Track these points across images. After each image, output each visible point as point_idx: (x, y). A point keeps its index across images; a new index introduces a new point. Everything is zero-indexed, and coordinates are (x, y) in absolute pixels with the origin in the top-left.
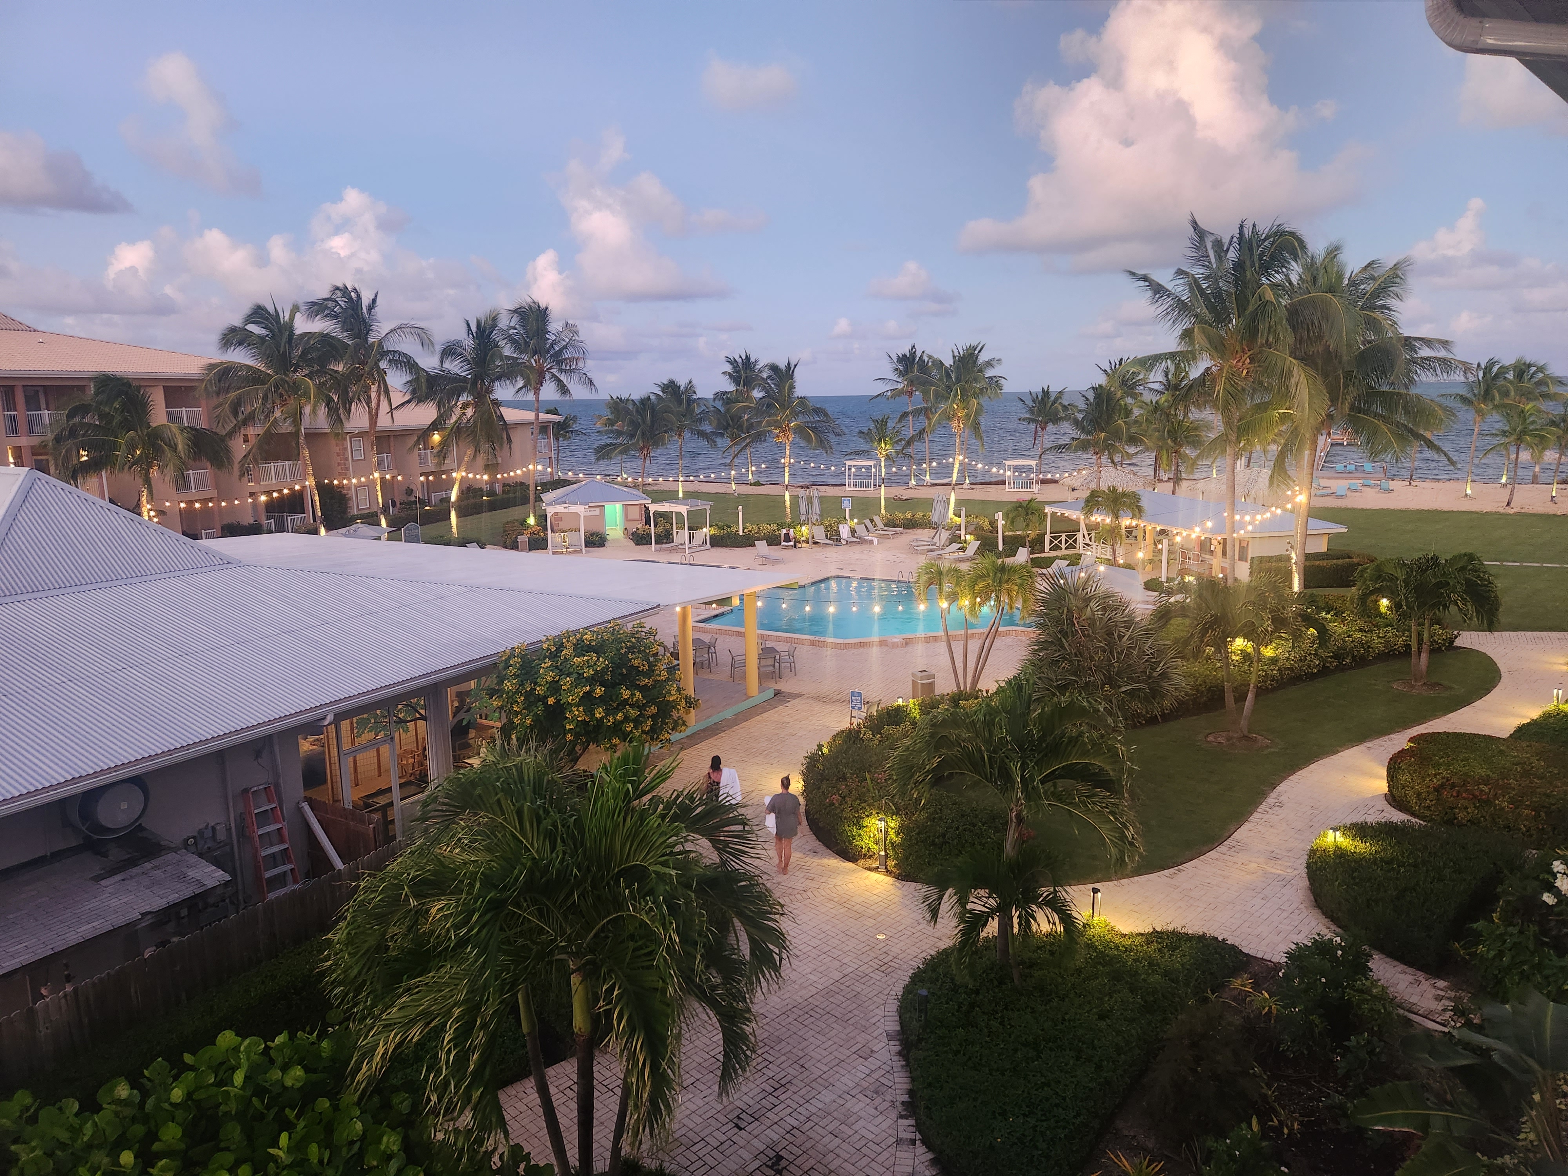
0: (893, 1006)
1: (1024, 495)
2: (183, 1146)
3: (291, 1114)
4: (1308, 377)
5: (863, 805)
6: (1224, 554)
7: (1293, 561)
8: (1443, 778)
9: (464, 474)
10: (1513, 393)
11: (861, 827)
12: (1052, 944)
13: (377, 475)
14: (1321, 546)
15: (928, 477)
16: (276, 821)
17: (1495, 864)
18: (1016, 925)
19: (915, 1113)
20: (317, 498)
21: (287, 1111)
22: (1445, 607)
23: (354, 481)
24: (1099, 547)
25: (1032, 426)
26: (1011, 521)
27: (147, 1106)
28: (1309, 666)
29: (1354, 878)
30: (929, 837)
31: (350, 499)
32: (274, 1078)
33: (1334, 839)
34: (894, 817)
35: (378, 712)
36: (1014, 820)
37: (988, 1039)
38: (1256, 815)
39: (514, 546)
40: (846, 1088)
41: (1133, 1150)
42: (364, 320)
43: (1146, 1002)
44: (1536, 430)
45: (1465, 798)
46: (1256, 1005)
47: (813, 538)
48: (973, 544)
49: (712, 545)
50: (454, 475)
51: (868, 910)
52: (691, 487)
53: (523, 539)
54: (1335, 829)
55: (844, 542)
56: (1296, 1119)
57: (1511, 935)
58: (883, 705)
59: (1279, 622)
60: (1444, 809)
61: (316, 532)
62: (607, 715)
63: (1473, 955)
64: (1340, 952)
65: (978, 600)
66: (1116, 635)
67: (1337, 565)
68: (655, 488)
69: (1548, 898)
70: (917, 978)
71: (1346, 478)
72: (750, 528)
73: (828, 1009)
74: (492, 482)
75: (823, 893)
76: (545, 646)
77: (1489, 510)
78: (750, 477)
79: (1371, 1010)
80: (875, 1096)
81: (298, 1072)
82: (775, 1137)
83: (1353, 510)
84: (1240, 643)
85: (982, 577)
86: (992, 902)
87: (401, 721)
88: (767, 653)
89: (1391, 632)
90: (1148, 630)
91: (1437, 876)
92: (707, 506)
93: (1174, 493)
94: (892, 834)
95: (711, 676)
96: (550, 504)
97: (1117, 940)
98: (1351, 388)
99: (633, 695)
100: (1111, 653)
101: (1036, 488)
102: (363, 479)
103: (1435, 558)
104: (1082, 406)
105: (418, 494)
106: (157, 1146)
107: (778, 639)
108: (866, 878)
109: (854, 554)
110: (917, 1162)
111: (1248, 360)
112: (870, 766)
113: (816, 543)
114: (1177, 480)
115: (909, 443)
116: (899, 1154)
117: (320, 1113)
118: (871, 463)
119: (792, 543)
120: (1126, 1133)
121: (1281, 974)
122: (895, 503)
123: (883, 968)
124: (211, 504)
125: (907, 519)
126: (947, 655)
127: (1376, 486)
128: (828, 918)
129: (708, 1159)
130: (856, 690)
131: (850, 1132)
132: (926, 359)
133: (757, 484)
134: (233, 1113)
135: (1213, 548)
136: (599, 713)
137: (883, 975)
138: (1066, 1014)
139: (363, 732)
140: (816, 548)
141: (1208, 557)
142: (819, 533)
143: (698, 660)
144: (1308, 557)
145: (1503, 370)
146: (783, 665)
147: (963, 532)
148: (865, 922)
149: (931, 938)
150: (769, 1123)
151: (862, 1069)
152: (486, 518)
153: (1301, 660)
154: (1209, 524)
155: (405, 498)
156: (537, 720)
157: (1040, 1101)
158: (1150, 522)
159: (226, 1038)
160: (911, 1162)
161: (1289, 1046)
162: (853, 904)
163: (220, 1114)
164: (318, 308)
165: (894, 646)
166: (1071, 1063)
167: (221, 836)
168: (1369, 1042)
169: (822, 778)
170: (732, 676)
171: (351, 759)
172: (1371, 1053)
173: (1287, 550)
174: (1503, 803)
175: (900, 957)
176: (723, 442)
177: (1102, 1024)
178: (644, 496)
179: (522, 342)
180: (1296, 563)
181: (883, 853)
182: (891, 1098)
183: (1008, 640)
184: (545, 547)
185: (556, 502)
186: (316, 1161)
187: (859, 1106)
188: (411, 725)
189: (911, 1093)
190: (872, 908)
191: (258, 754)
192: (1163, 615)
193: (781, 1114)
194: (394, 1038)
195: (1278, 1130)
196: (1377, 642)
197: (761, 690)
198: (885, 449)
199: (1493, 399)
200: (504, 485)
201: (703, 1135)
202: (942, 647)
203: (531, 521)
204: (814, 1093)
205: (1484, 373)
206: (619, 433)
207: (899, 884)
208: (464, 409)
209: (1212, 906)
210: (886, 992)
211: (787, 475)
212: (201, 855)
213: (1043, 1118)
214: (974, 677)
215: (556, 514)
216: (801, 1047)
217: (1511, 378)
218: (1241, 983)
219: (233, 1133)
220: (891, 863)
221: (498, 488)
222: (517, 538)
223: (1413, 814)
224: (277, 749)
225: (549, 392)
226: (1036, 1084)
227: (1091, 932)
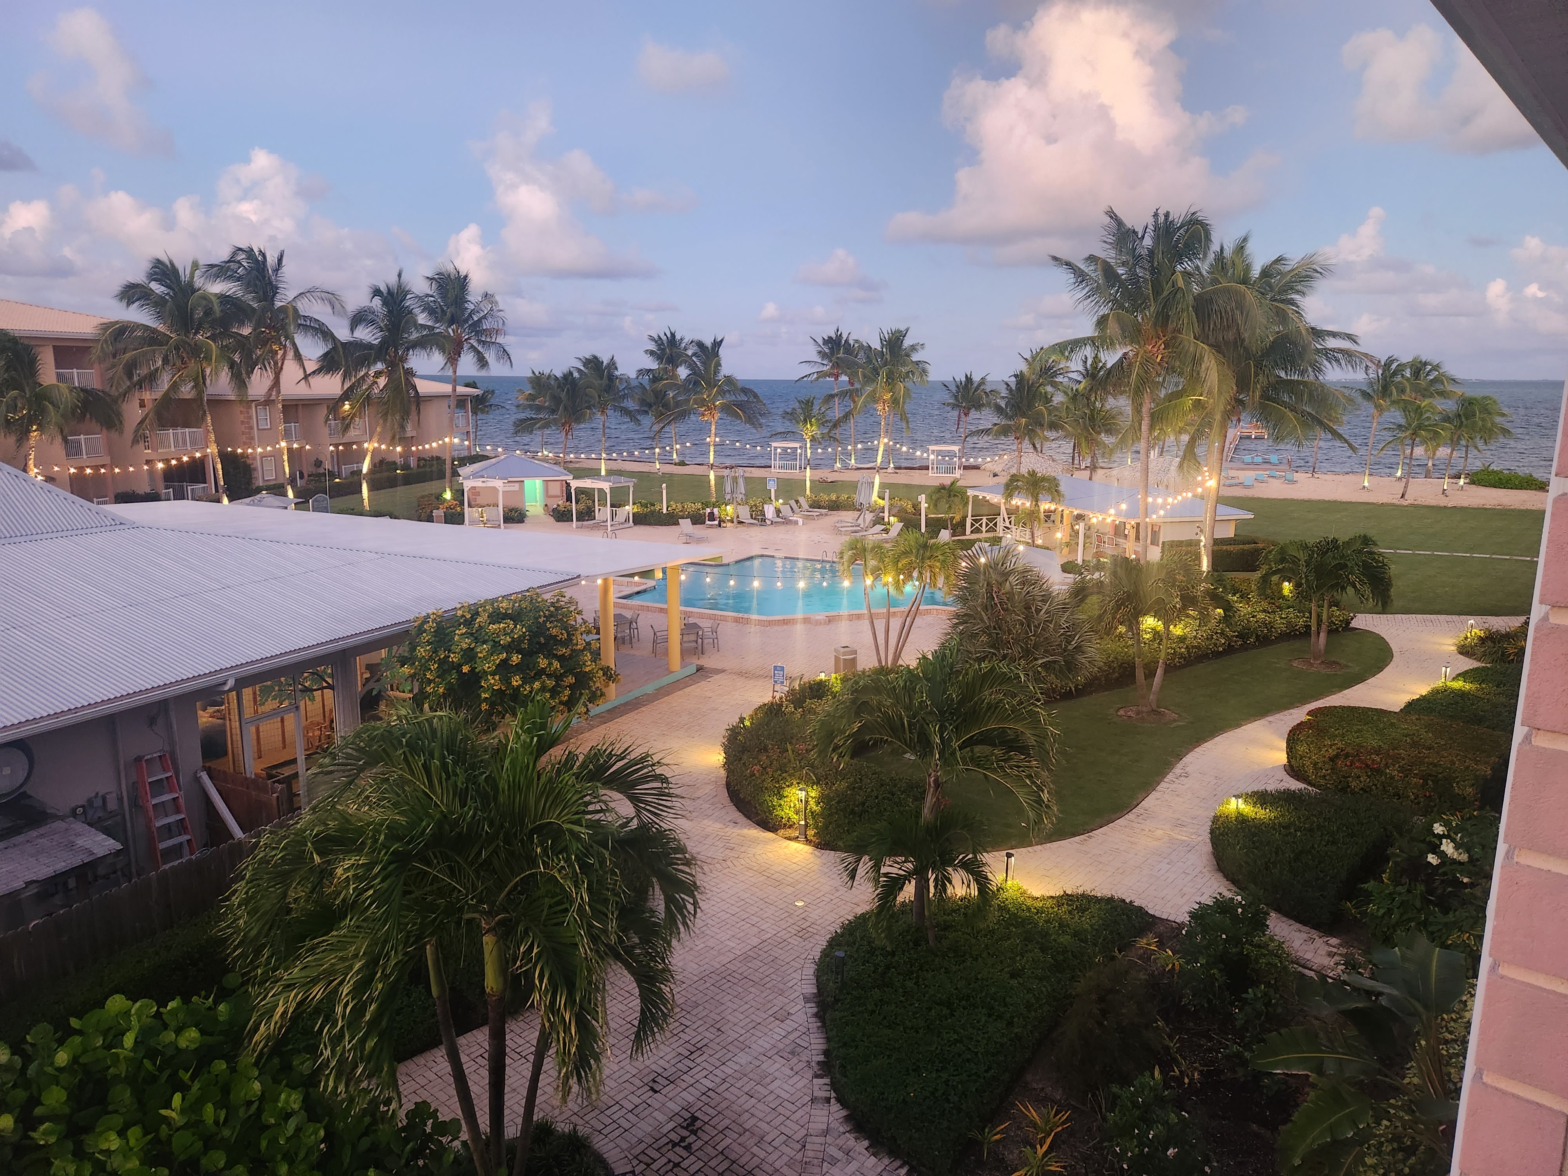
0: (810, 970)
1: (946, 479)
2: (67, 1110)
3: (186, 1076)
4: (1219, 364)
5: (784, 775)
6: (1137, 538)
7: (1202, 544)
8: (1338, 749)
9: (376, 445)
10: (1408, 390)
11: (781, 797)
12: (966, 907)
13: (283, 444)
14: (1229, 532)
15: (853, 461)
16: (171, 791)
17: (1385, 829)
18: (932, 890)
19: (830, 1072)
20: (219, 466)
21: (181, 1073)
22: (1343, 588)
23: (259, 450)
24: (1018, 531)
25: (956, 413)
26: (934, 504)
27: (29, 1072)
28: (1215, 645)
29: (1253, 843)
30: (848, 805)
31: (255, 469)
32: (167, 1041)
33: (1236, 806)
34: (815, 787)
35: (283, 679)
36: (932, 785)
37: (902, 999)
38: (1163, 784)
39: (430, 519)
40: (762, 1050)
41: (1041, 1101)
42: (271, 283)
43: (1056, 960)
44: (1430, 425)
45: (1357, 768)
46: (1160, 963)
47: (738, 517)
48: (896, 525)
49: (636, 522)
50: (366, 445)
51: (787, 879)
52: (614, 466)
53: (438, 513)
54: (1237, 797)
55: (768, 522)
56: (1196, 1069)
57: (1400, 894)
58: (805, 679)
59: (1188, 600)
60: (1338, 778)
61: (219, 501)
62: (524, 683)
63: (1364, 914)
64: (1240, 910)
65: (902, 577)
66: (1033, 609)
67: (1243, 549)
68: (577, 466)
69: (1432, 859)
70: (834, 942)
71: (1254, 470)
72: (674, 506)
73: (745, 974)
74: (406, 455)
75: (743, 862)
76: (460, 613)
77: (1384, 501)
78: (675, 456)
79: (1269, 963)
80: (790, 1056)
81: (193, 1033)
82: (691, 1099)
83: (1259, 499)
84: (1149, 622)
85: (905, 553)
86: (910, 866)
87: (307, 690)
88: (689, 628)
89: (1292, 613)
90: (1064, 604)
91: (1331, 839)
92: (631, 483)
93: (1090, 479)
94: (812, 803)
95: (632, 652)
96: (468, 478)
97: (1029, 902)
98: (1261, 377)
99: (550, 664)
100: (1029, 626)
101: (958, 474)
102: (269, 448)
103: (1335, 541)
104: (1004, 393)
105: (327, 465)
106: (38, 1111)
107: (701, 616)
108: (786, 847)
109: (779, 534)
110: (831, 1119)
111: (1163, 346)
112: (792, 738)
113: (740, 523)
114: (1093, 468)
115: (835, 426)
116: (813, 1112)
117: (217, 1075)
118: (797, 445)
119: (716, 522)
120: (1035, 1086)
121: (1184, 932)
122: (820, 485)
123: (801, 934)
124: (103, 471)
125: (832, 501)
126: (870, 633)
127: (1281, 477)
128: (747, 886)
129: (622, 1122)
130: (779, 664)
131: (765, 1092)
132: (852, 342)
133: (682, 464)
134: (123, 1075)
135: (1126, 532)
136: (516, 681)
137: (801, 940)
138: (979, 973)
139: (266, 700)
140: (741, 528)
141: (1121, 541)
142: (744, 513)
143: (619, 635)
144: (1217, 542)
145: (1400, 368)
146: (706, 641)
147: (886, 514)
148: (784, 890)
149: (849, 904)
150: (684, 1085)
151: (779, 1030)
152: (401, 492)
153: (1207, 639)
154: (1124, 506)
155: (313, 470)
156: (450, 690)
157: (953, 1057)
158: (1068, 506)
159: (117, 1003)
160: (825, 1119)
161: (1190, 1000)
162: (772, 872)
163: (109, 1077)
164: (220, 271)
165: (818, 623)
166: (983, 1020)
167: (112, 805)
168: (1266, 994)
169: (744, 749)
170: (654, 651)
171: (253, 729)
172: (1268, 1004)
173: (1197, 534)
174: (1393, 772)
175: (818, 922)
176: (647, 421)
177: (1014, 982)
178: (566, 472)
179: (439, 310)
180: (1205, 546)
181: (803, 823)
182: (807, 1059)
183: (929, 619)
184: (462, 522)
185: (475, 475)
186: (211, 1122)
187: (775, 1067)
188: (317, 694)
189: (826, 1053)
190: (791, 876)
191: (152, 721)
192: (1080, 593)
193: (697, 1077)
194: (294, 996)
195: (1179, 1080)
196: (1279, 623)
197: (683, 666)
198: (810, 430)
199: (1391, 395)
200: (419, 459)
201: (617, 1098)
202: (866, 623)
203: (448, 495)
204: (730, 1055)
205: (1384, 371)
206: (539, 409)
207: (818, 852)
208: (377, 378)
209: (1121, 871)
210: (803, 956)
211: (712, 453)
212: (90, 825)
213: (955, 1073)
214: (895, 653)
215: (473, 488)
216: (717, 1011)
217: (1409, 376)
218: (1147, 942)
219: (123, 1095)
220: (811, 833)
221: (413, 462)
222: (432, 512)
223: (1310, 783)
224: (172, 714)
225: (467, 365)
226: (949, 1041)
227: (1003, 895)
